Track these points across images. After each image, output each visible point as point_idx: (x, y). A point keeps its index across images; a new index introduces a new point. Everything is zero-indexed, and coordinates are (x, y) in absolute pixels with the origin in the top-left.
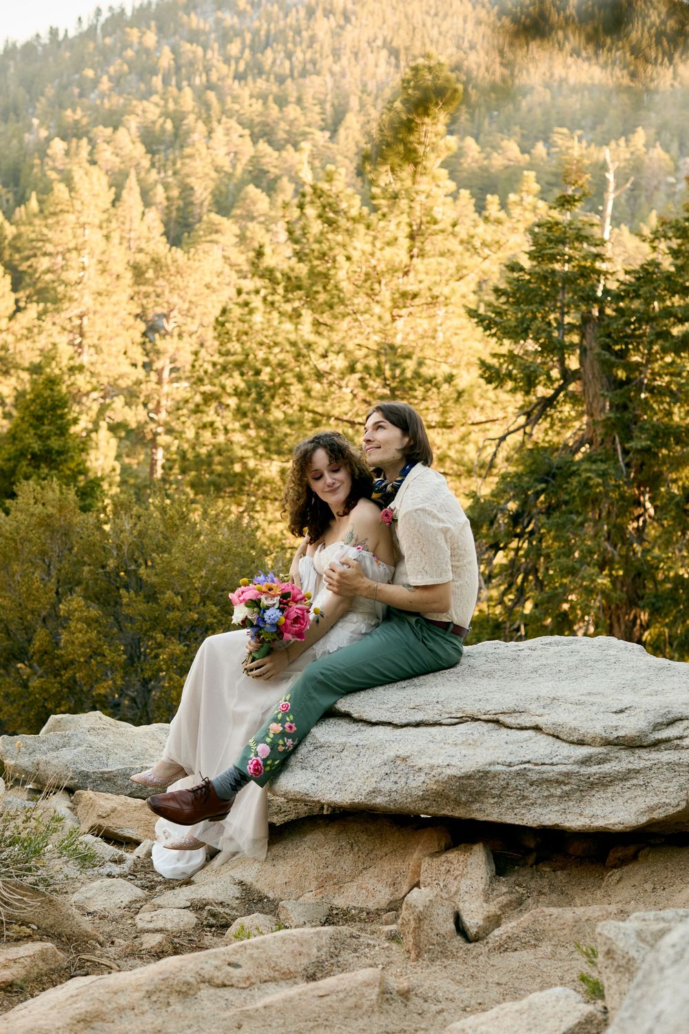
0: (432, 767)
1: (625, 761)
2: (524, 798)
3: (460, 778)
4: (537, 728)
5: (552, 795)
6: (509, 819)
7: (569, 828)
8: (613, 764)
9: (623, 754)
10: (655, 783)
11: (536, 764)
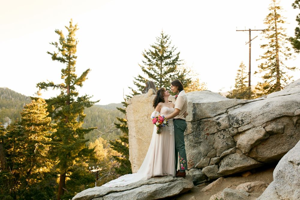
0: (148, 192)
1: (173, 184)
2: (162, 193)
3: (153, 192)
4: (156, 183)
5: (166, 192)
6: (161, 197)
7: (171, 196)
9: (172, 183)
10: (178, 186)
11: (162, 187)
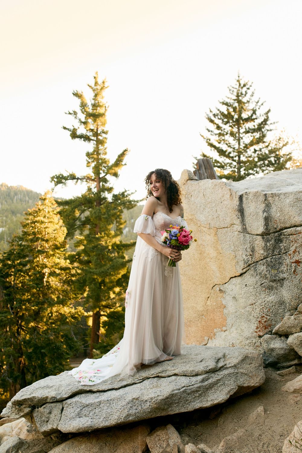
0: (152, 399)
1: (214, 378)
2: (187, 400)
3: (165, 399)
4: (175, 375)
5: (196, 397)
6: (183, 410)
7: (206, 407)
8: (211, 379)
9: (213, 375)
10: (226, 382)
11: (187, 387)
